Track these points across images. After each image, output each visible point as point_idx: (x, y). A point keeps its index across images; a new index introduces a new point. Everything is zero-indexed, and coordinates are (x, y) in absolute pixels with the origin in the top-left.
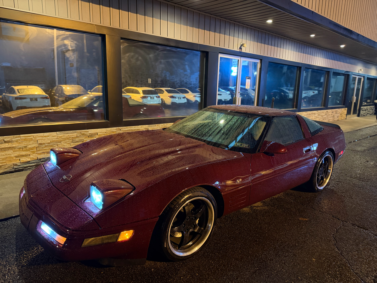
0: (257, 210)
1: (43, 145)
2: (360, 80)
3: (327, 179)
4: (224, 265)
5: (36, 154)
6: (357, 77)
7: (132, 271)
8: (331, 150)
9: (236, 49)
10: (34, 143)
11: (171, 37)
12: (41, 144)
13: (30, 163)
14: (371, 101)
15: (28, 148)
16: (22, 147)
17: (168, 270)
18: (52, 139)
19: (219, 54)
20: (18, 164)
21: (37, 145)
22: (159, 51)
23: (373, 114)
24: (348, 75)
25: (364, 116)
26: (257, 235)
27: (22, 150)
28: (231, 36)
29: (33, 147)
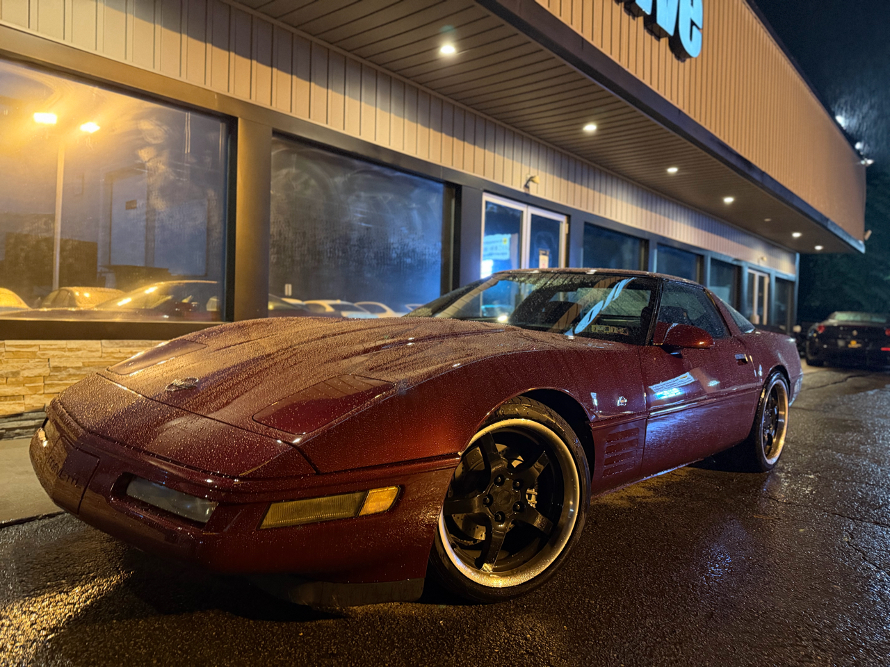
0: (646, 503)
1: (64, 372)
2: (761, 279)
3: (779, 437)
4: (624, 607)
5: (41, 394)
6: (758, 274)
7: (386, 628)
8: (782, 371)
9: (518, 186)
10: (37, 364)
11: (382, 142)
12: (56, 369)
13: (23, 418)
15: (20, 378)
16: (7, 373)
17: (484, 621)
18: (88, 358)
19: (484, 193)
21: (46, 371)
22: (356, 171)
24: (740, 269)
26: (673, 548)
27: (4, 381)
28: (508, 157)
29: (35, 376)
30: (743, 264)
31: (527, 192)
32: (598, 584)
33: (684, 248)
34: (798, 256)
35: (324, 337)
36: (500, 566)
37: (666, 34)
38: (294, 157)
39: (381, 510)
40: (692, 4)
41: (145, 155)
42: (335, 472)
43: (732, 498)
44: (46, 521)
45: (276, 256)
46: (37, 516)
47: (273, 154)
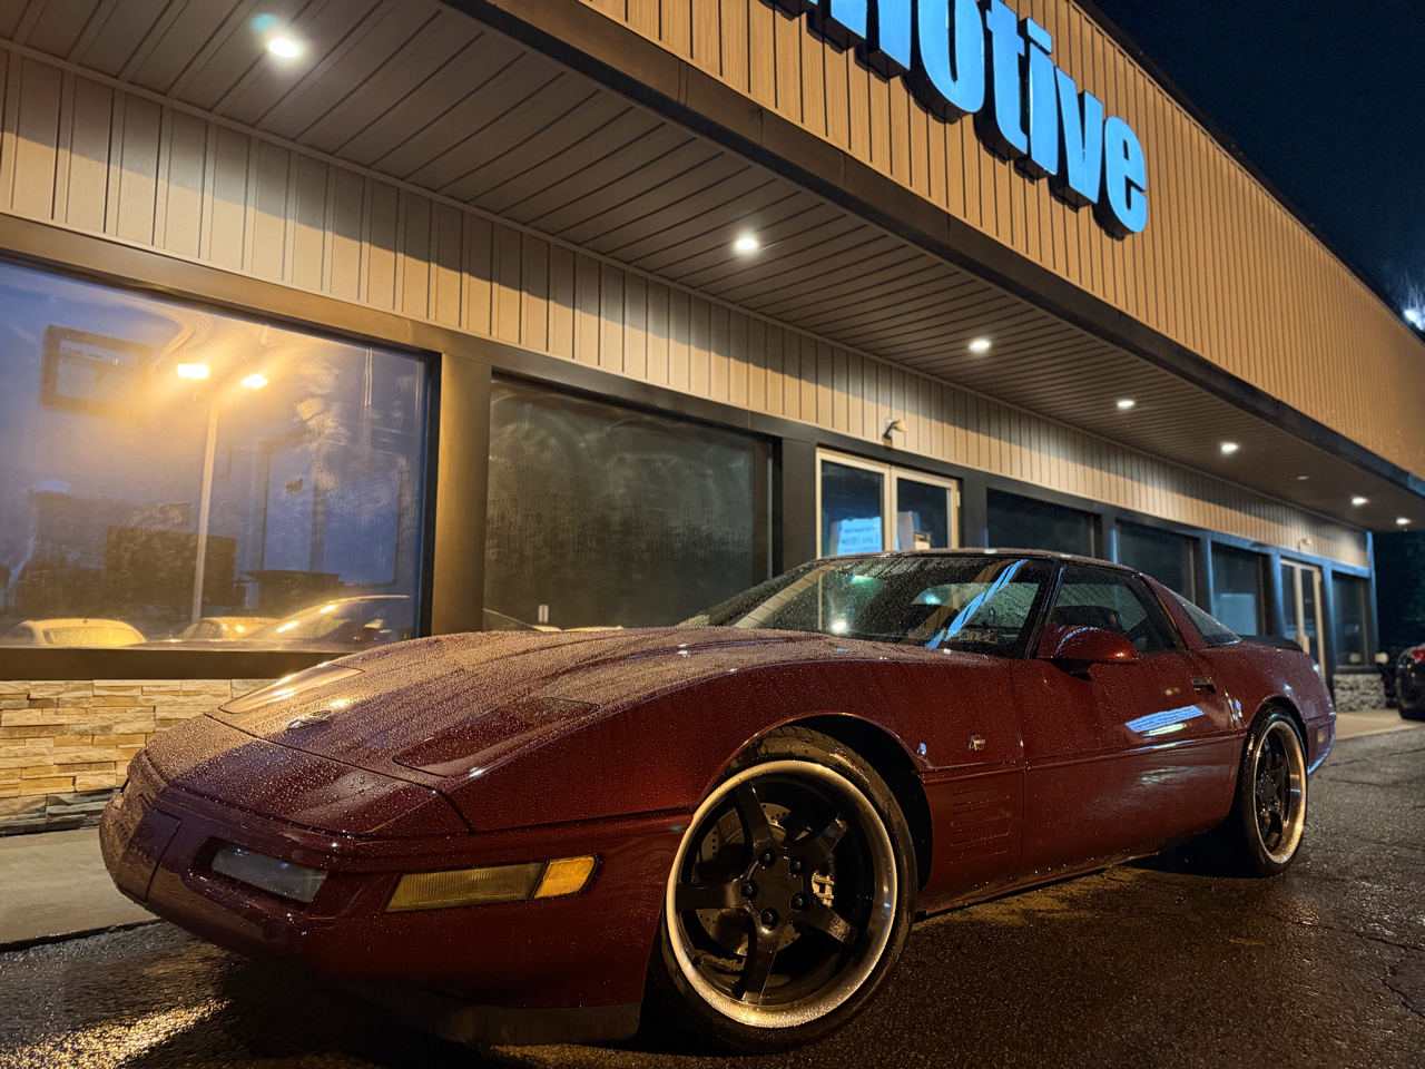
0: (1051, 920)
2: (1307, 577)
3: (1294, 821)
6: (1298, 568)
8: (1285, 706)
9: (874, 437)
10: (139, 714)
11: (657, 379)
12: (165, 722)
14: (1363, 658)
15: (113, 737)
16: (94, 729)
19: (818, 449)
20: (65, 797)
22: (617, 423)
23: (1383, 705)
24: (1266, 559)
25: (1351, 710)
26: (1078, 983)
27: (90, 741)
28: (854, 395)
29: (134, 733)
30: (1270, 551)
31: (889, 445)
32: (938, 1032)
33: (1163, 527)
34: (1370, 535)
35: (527, 652)
36: (773, 997)
37: (1088, 202)
38: (528, 408)
39: (568, 891)
40: (1126, 156)
41: (307, 410)
42: (498, 831)
43: (1200, 914)
44: (121, 934)
45: (496, 550)
46: (109, 928)
47: (492, 403)
